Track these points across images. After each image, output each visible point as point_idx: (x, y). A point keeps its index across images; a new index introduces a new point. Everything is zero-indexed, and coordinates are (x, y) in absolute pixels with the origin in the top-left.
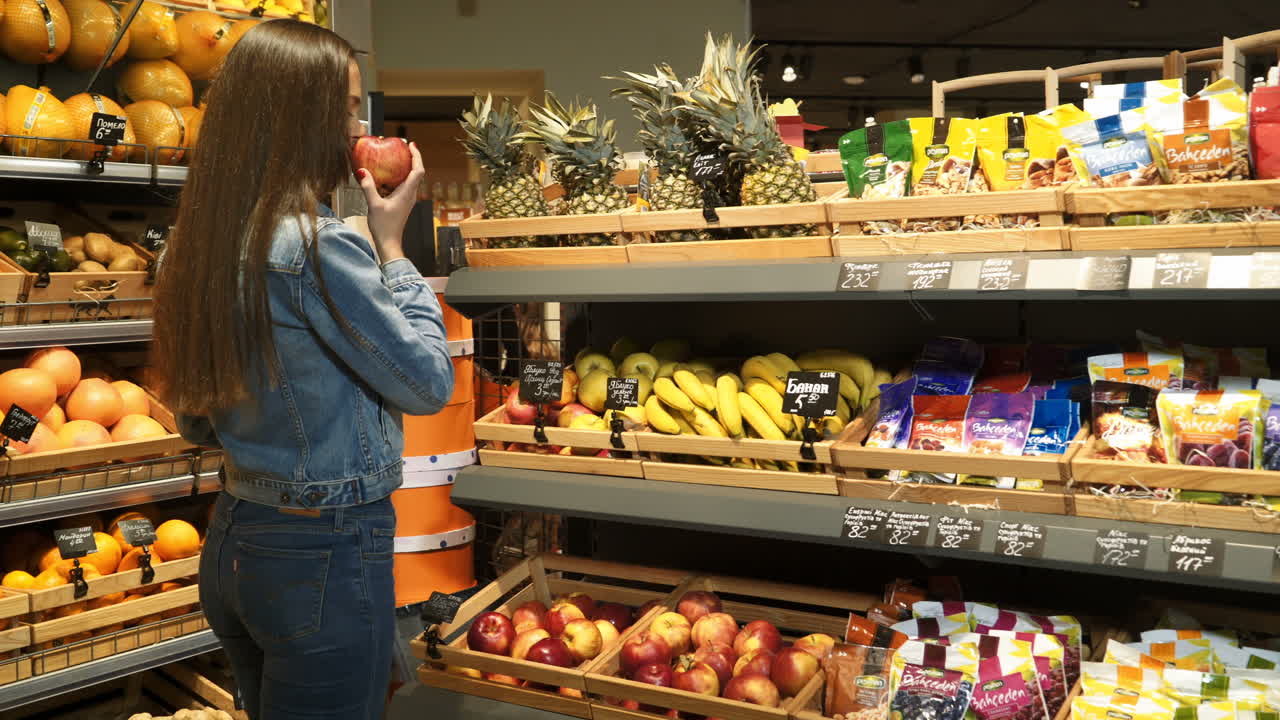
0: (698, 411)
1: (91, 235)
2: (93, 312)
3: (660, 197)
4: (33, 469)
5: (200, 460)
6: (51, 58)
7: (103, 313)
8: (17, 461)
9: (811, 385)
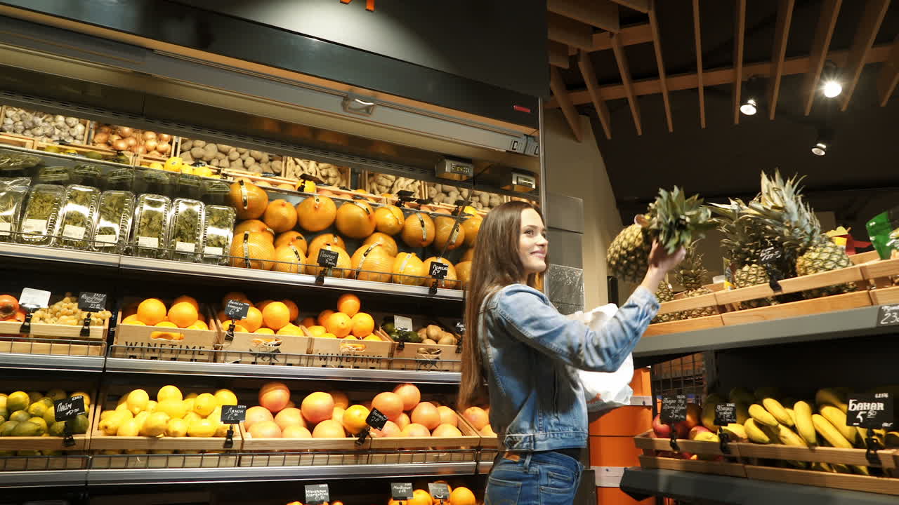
0: (780, 426)
1: (430, 326)
2: (428, 366)
3: (741, 280)
4: (384, 447)
5: (480, 454)
6: (424, 244)
7: (433, 367)
8: (375, 440)
9: (869, 404)
